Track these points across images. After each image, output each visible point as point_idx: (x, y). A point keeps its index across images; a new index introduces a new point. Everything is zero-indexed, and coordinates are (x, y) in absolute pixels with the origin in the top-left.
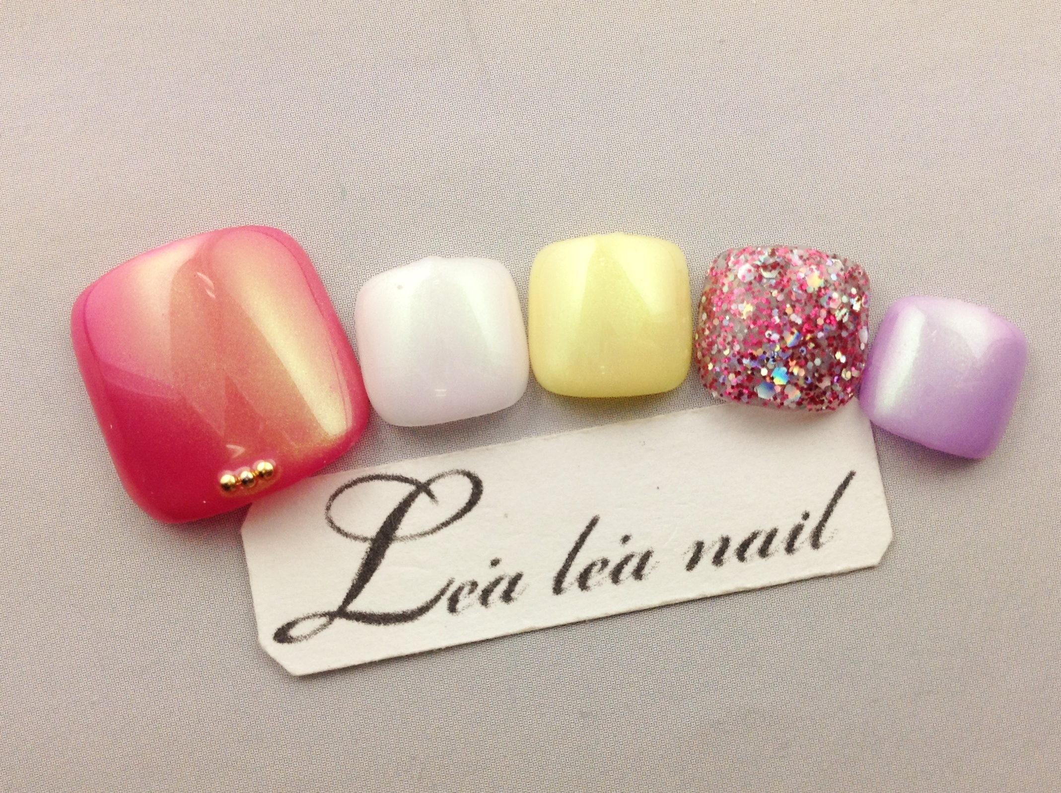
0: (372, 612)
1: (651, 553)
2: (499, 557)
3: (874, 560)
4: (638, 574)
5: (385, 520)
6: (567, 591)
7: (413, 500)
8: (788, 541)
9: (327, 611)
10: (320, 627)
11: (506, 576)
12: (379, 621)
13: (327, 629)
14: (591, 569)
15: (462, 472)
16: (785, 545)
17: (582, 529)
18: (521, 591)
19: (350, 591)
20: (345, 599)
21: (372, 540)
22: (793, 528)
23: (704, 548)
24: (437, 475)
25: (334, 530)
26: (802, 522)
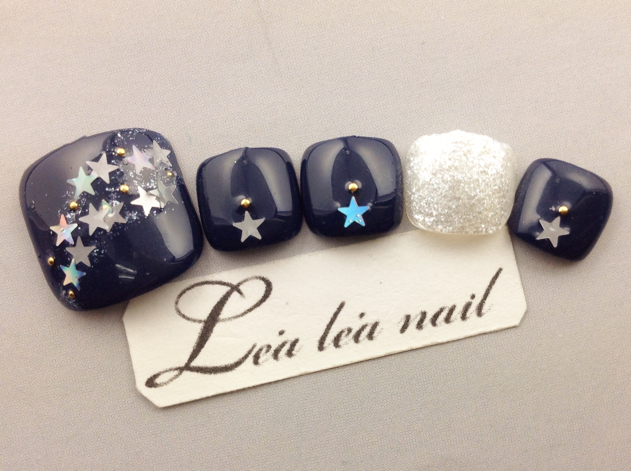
0: (206, 366)
1: (378, 323)
2: (284, 329)
3: (516, 322)
4: (370, 336)
5: (212, 309)
6: (327, 349)
7: (229, 296)
8: (463, 313)
9: (178, 366)
10: (174, 377)
11: (289, 341)
12: (211, 371)
13: (178, 378)
14: (342, 334)
15: (259, 277)
16: (460, 315)
17: (335, 310)
18: (298, 350)
19: (192, 354)
20: (189, 359)
21: (204, 321)
22: (465, 304)
23: (411, 319)
24: (244, 280)
25: (181, 316)
26: (471, 300)
